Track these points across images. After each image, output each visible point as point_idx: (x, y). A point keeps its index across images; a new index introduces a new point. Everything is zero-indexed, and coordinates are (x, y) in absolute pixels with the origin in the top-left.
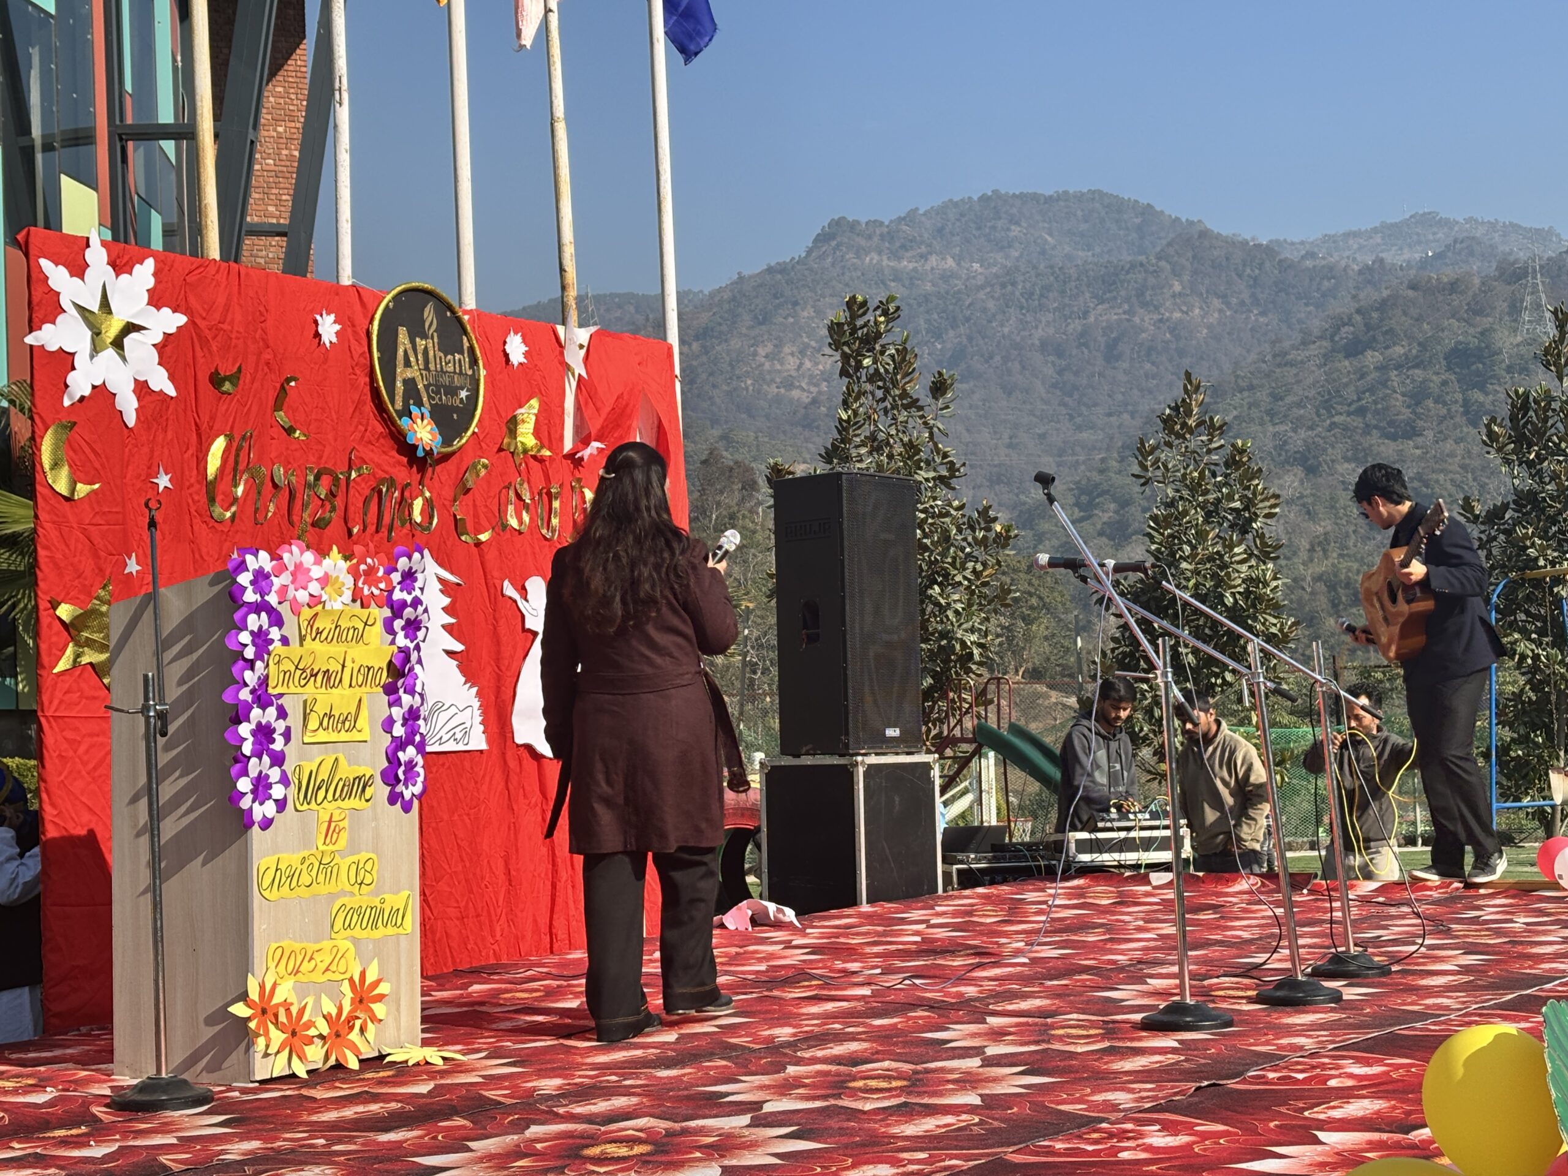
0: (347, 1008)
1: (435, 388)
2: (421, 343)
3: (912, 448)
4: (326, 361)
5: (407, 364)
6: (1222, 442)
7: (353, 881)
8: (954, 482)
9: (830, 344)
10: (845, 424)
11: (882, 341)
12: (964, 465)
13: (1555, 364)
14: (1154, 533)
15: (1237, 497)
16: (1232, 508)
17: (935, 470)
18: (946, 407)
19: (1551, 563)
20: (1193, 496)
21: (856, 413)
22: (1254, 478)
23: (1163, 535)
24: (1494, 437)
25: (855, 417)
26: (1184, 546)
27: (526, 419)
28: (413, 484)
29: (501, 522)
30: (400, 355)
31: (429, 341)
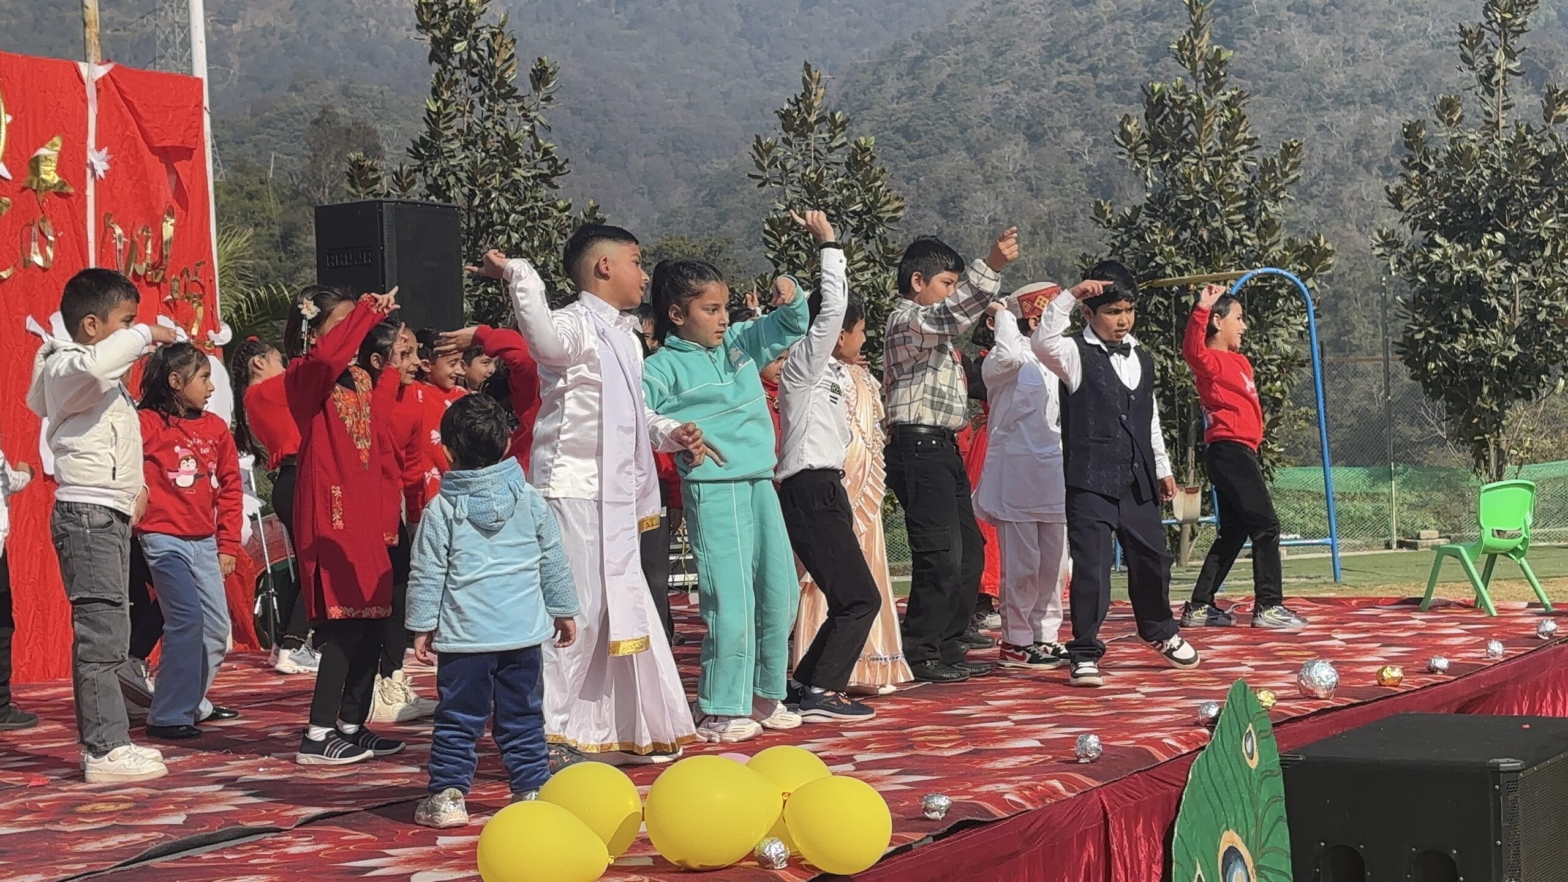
3: (510, 145)
6: (845, 139)
8: (555, 180)
9: (418, 27)
10: (434, 116)
11: (474, 25)
12: (567, 161)
13: (1189, 60)
14: (770, 239)
15: (858, 199)
16: (854, 212)
17: (535, 167)
18: (548, 99)
19: (1180, 271)
20: (810, 199)
21: (446, 104)
22: (876, 179)
23: (780, 241)
24: (1124, 134)
25: (445, 108)
26: (800, 252)
27: (48, 156)
29: (24, 261)
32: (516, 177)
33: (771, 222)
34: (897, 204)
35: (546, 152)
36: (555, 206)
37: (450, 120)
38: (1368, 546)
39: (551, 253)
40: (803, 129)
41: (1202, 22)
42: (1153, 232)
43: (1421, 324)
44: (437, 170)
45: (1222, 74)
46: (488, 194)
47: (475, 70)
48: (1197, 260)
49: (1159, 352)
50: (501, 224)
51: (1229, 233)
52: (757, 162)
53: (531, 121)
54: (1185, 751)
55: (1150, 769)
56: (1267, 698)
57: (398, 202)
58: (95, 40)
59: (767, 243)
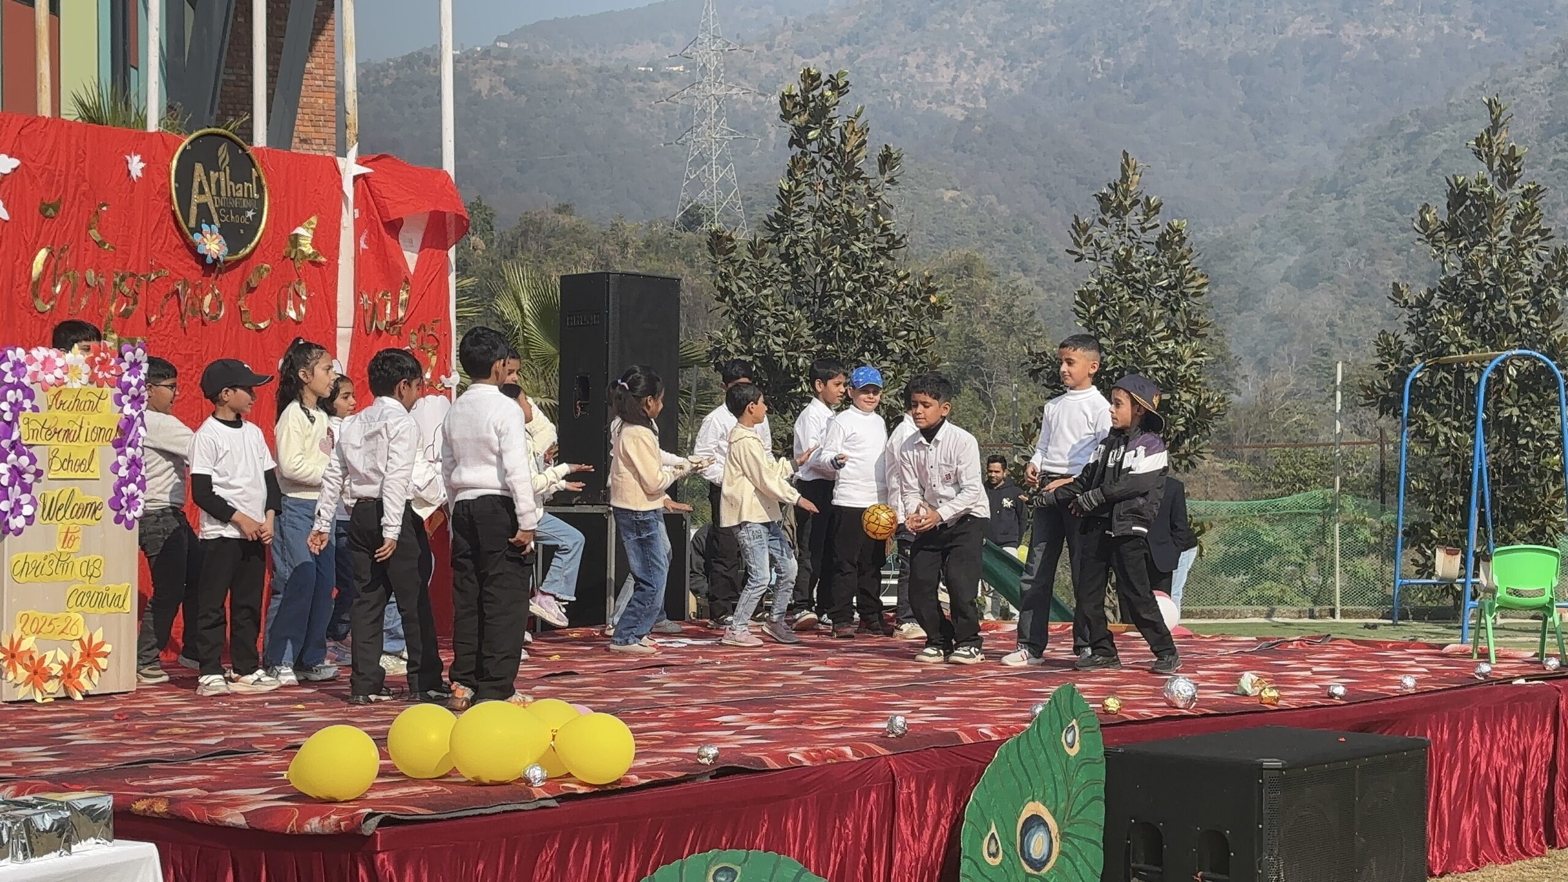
0: (76, 660)
1: (224, 210)
2: (214, 175)
3: (850, 221)
4: (132, 191)
5: (202, 191)
6: (1158, 221)
7: (84, 573)
8: (892, 253)
9: (782, 116)
10: (786, 194)
11: (830, 116)
12: (904, 236)
13: (1487, 156)
15: (1165, 275)
16: (1161, 287)
17: (873, 242)
18: (891, 181)
19: (1466, 350)
20: (1120, 274)
21: (798, 183)
22: (1183, 257)
23: (1088, 312)
24: (1424, 224)
25: (796, 188)
26: (1105, 322)
27: (305, 233)
28: (204, 284)
29: (280, 313)
30: (196, 185)
31: (222, 174)
32: (855, 249)
33: (1081, 293)
34: (1201, 281)
35: (885, 228)
36: (895, 274)
37: (800, 198)
39: (882, 316)
40: (1120, 211)
41: (1502, 120)
42: (1441, 314)
44: (786, 241)
45: (1516, 169)
46: (830, 263)
47: (831, 155)
48: (1484, 339)
49: (1445, 424)
50: (838, 290)
51: (1513, 316)
52: (1075, 239)
53: (875, 200)
54: (995, 738)
55: (949, 747)
56: (1113, 704)
57: (621, 274)
58: (354, 139)
59: (1078, 313)
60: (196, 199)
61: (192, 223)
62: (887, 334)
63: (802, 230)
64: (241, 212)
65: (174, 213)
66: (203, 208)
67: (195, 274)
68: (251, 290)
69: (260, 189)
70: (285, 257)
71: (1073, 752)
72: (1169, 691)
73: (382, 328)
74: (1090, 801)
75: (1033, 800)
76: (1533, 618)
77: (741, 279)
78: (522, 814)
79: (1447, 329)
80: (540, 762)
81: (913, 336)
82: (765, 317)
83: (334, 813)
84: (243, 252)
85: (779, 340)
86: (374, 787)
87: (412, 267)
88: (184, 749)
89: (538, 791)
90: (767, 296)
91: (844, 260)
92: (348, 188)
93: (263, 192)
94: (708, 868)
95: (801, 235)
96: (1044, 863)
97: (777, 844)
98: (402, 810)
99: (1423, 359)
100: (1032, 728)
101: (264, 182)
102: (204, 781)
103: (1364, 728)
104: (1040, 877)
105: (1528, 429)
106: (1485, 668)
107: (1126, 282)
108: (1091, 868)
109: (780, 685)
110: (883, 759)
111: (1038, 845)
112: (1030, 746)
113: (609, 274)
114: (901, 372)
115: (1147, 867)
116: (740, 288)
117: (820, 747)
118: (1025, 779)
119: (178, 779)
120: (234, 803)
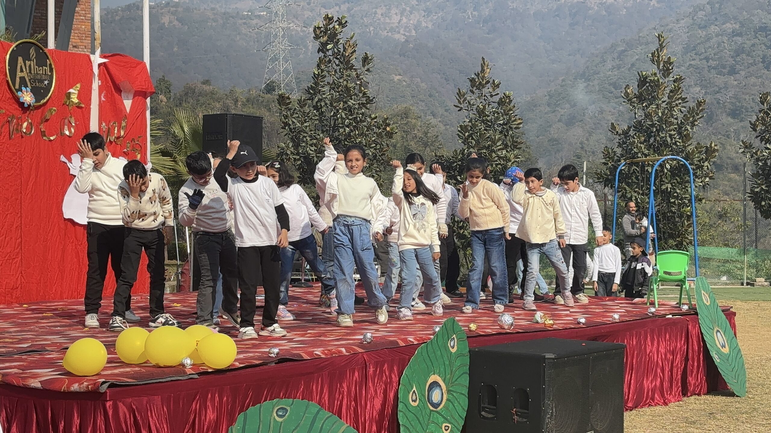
1: (33, 80)
2: (28, 63)
3: (347, 90)
5: (22, 71)
6: (499, 92)
8: (368, 106)
9: (314, 37)
10: (317, 76)
11: (337, 37)
13: (657, 61)
14: (460, 134)
15: (501, 118)
16: (500, 124)
17: (359, 100)
18: (368, 70)
19: (646, 156)
20: (480, 117)
21: (322, 71)
22: (510, 110)
23: (464, 135)
24: (627, 94)
25: (321, 73)
26: (473, 141)
27: (74, 92)
28: (23, 118)
29: (61, 133)
30: (19, 67)
31: (32, 62)
32: (350, 103)
33: (461, 126)
34: (519, 121)
35: (364, 94)
36: (370, 117)
37: (323, 78)
38: (733, 284)
39: (363, 137)
40: (481, 86)
41: (664, 44)
42: (634, 138)
43: (759, 184)
44: (316, 99)
45: (670, 68)
46: (338, 111)
47: (339, 57)
48: (654, 151)
49: (635, 192)
50: (342, 124)
51: (669, 139)
52: (458, 100)
53: (360, 80)
54: (416, 343)
55: (393, 348)
56: (473, 327)
57: (234, 114)
58: (99, 45)
59: (459, 136)
60: (19, 74)
61: (17, 87)
62: (366, 146)
63: (324, 94)
64: (41, 81)
65: (7, 81)
66: (22, 79)
67: (18, 112)
68: (47, 120)
69: (51, 70)
70: (63, 104)
71: (453, 351)
72: (501, 321)
73: (112, 140)
74: (462, 374)
75: (434, 374)
76: (676, 286)
77: (294, 118)
78: (180, 381)
79: (637, 145)
80: (190, 357)
81: (378, 147)
82: (306, 137)
83: (86, 382)
84: (43, 102)
85: (313, 149)
86: (105, 369)
87: (128, 110)
88: (11, 349)
89: (189, 370)
90: (306, 126)
91: (344, 109)
92: (96, 70)
93: (53, 71)
94: (273, 409)
95: (324, 96)
96: (439, 405)
97: (308, 396)
98: (120, 380)
99: (625, 160)
100: (434, 338)
101: (53, 66)
102: (19, 365)
103: (595, 339)
104: (437, 412)
105: (675, 194)
106: (653, 310)
107: (483, 121)
108: (462, 407)
109: (311, 318)
110: (360, 355)
111: (436, 396)
112: (433, 348)
113: (227, 114)
114: (372, 165)
115: (489, 406)
116: (293, 122)
117: (329, 348)
118: (430, 364)
119: (7, 364)
120: (35, 376)
